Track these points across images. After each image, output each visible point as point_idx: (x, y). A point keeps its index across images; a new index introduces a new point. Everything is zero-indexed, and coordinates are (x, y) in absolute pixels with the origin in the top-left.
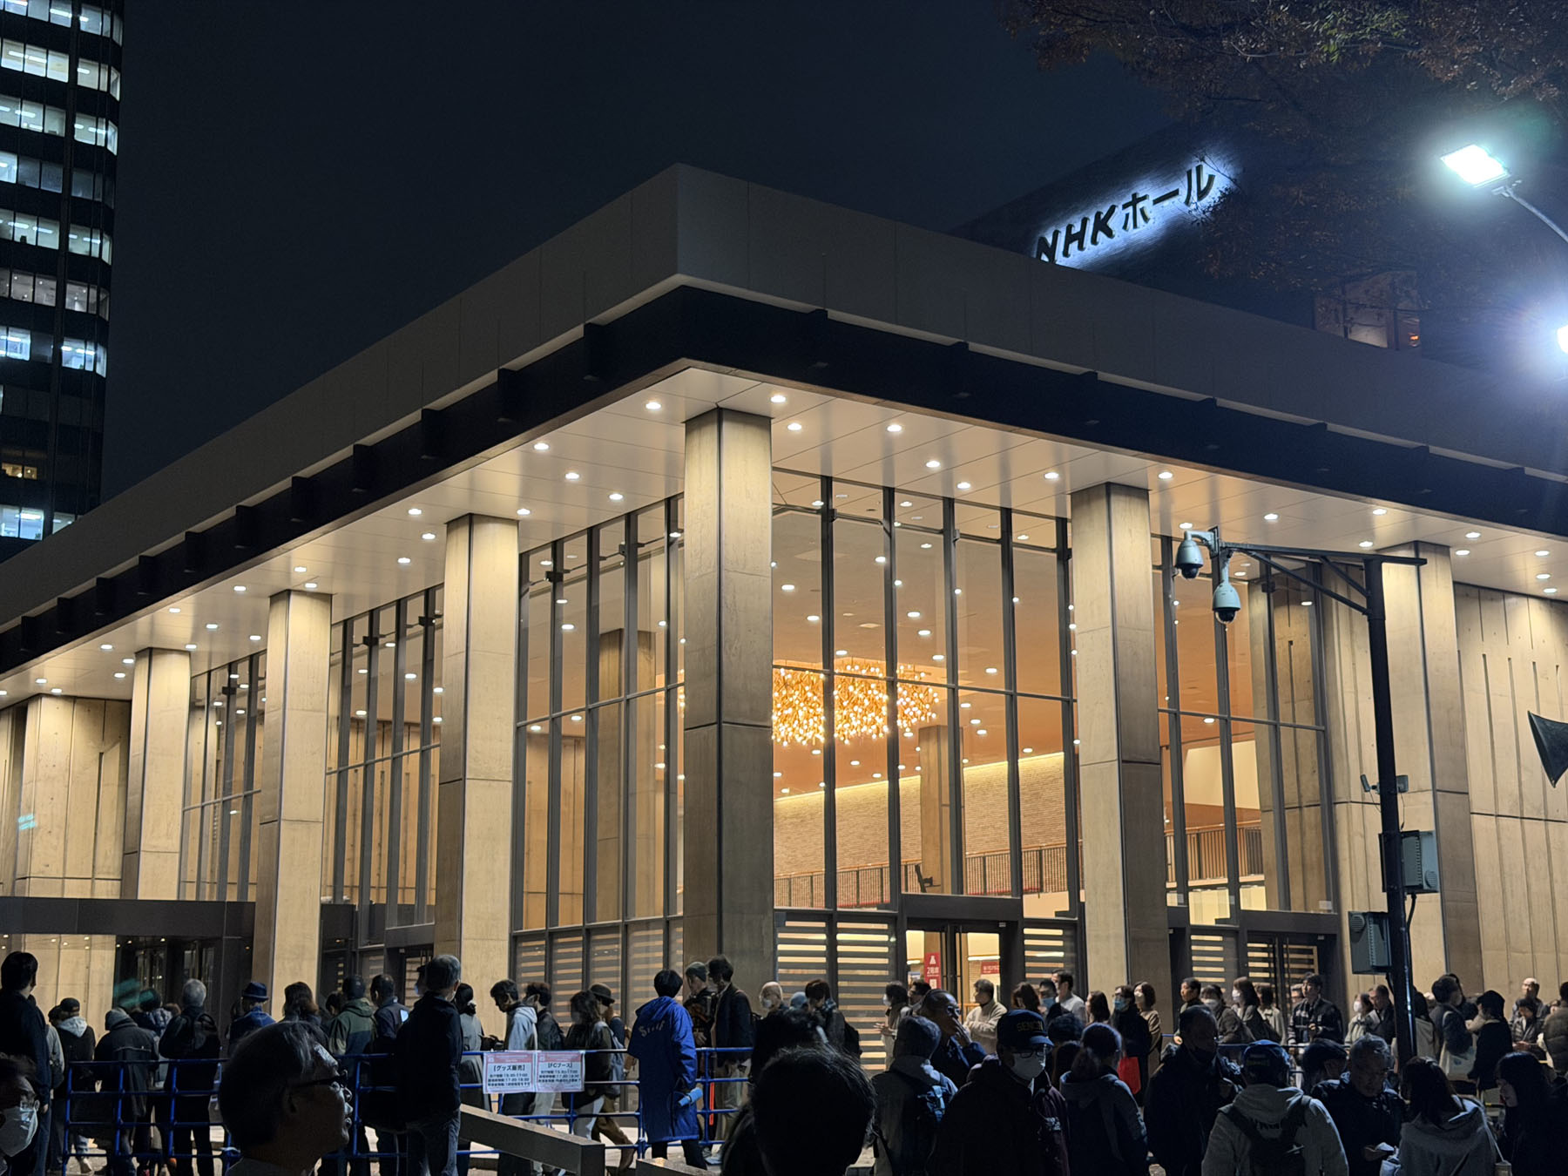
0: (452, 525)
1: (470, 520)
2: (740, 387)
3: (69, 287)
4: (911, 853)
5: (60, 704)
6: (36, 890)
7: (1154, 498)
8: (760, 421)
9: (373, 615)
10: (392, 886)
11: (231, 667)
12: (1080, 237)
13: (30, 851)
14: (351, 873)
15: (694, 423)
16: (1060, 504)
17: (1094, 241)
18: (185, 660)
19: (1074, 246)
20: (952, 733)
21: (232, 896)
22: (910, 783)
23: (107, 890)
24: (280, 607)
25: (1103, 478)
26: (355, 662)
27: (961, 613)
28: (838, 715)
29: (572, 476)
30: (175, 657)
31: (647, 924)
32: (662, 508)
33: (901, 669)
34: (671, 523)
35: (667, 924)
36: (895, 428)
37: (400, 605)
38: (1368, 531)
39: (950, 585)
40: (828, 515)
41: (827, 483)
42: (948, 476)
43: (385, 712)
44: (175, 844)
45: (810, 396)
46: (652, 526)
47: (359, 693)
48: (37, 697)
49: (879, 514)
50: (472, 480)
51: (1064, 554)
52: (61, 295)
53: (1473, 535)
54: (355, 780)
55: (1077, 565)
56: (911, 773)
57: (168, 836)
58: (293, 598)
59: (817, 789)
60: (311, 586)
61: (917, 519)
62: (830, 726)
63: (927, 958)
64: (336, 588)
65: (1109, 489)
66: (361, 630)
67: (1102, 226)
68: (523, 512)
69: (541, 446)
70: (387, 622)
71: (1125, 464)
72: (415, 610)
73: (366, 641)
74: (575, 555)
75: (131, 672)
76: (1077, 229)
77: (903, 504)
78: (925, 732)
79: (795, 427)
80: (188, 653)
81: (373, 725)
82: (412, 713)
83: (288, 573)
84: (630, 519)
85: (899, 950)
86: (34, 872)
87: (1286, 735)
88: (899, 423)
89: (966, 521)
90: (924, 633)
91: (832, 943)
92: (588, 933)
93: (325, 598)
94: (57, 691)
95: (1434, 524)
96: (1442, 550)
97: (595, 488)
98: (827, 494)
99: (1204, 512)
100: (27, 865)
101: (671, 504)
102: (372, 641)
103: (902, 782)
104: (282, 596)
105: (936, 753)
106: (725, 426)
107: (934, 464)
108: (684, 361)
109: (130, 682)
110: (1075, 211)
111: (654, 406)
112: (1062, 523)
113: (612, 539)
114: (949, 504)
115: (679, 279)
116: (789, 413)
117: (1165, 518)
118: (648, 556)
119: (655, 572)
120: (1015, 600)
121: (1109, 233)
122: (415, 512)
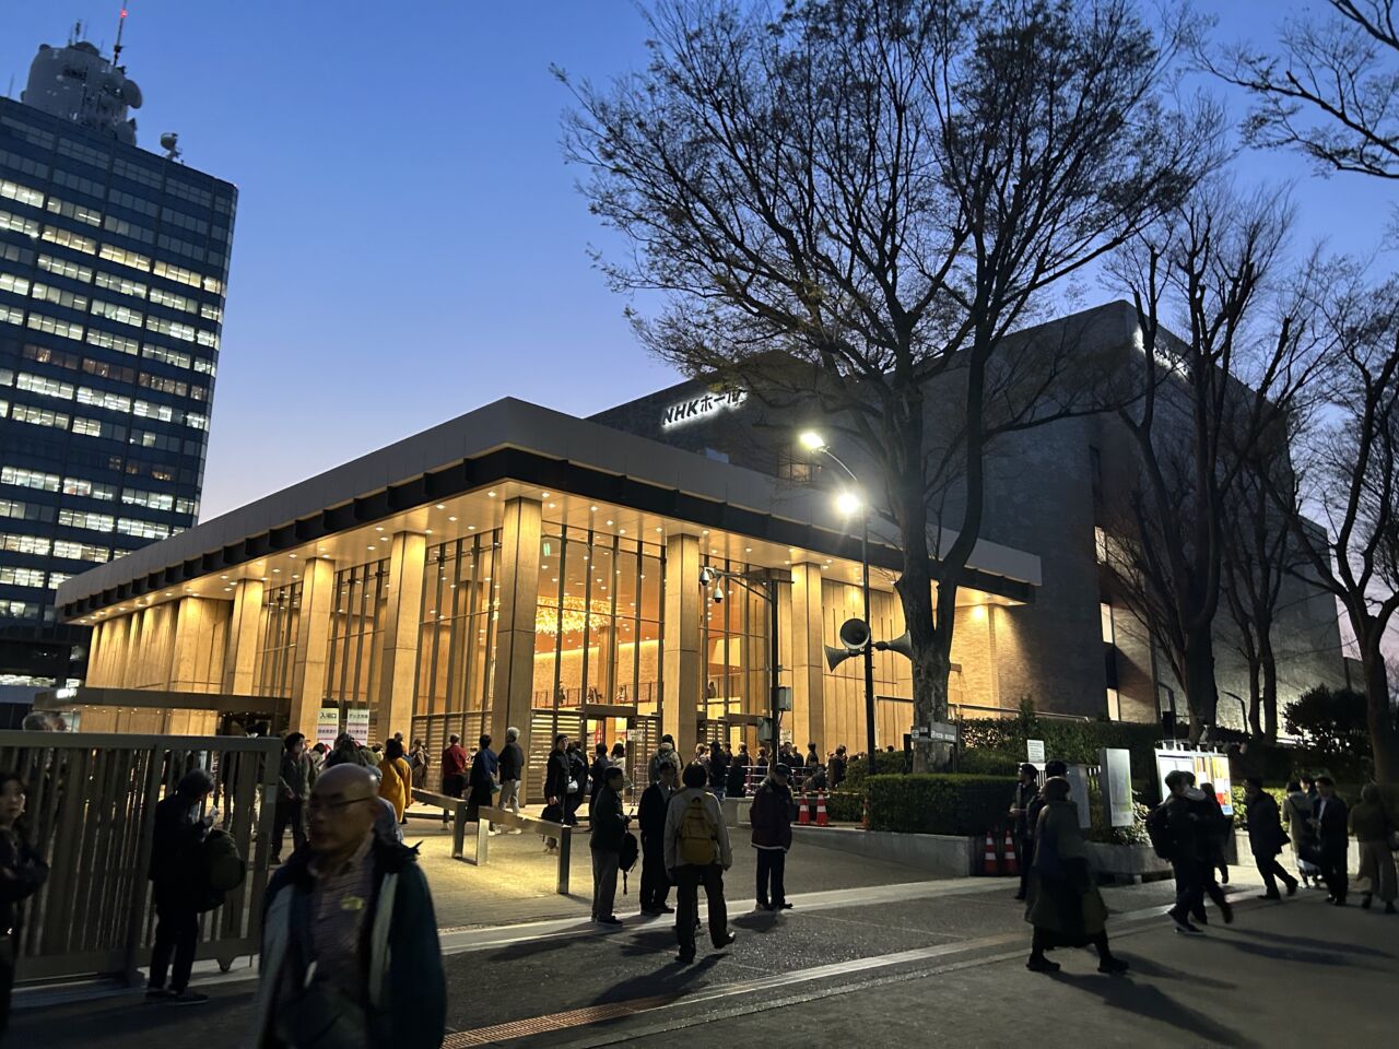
0: (396, 535)
1: (405, 534)
2: (530, 490)
3: (194, 388)
4: (593, 682)
5: (196, 601)
6: (181, 689)
7: (702, 541)
8: (538, 503)
9: (353, 570)
10: (356, 692)
11: (282, 589)
12: (683, 413)
13: (178, 669)
14: (337, 685)
15: (509, 502)
16: (663, 541)
17: (688, 415)
18: (261, 585)
19: (679, 416)
20: (612, 630)
21: (277, 694)
22: (593, 651)
23: (214, 690)
24: (311, 566)
25: (680, 532)
26: (343, 589)
27: (619, 581)
28: (564, 620)
29: (453, 519)
30: (256, 583)
31: (473, 715)
32: (492, 534)
33: (592, 602)
34: (495, 539)
35: (484, 715)
36: (594, 509)
37: (367, 566)
38: (789, 557)
39: (615, 569)
40: (564, 541)
41: (565, 528)
42: (616, 526)
43: (357, 611)
44: (251, 669)
45: (559, 495)
46: (487, 541)
47: (345, 602)
48: (186, 597)
49: (586, 540)
50: (406, 518)
51: (663, 561)
52: (189, 391)
53: (829, 561)
54: (341, 643)
55: (668, 565)
56: (594, 646)
57: (249, 665)
58: (318, 562)
59: (552, 651)
60: (326, 556)
61: (602, 543)
62: (560, 625)
63: (597, 730)
64: (337, 558)
65: (683, 536)
66: (347, 576)
67: (692, 408)
68: (429, 532)
69: (440, 507)
70: (360, 573)
71: (690, 527)
72: (373, 570)
73: (349, 581)
74: (451, 550)
75: (235, 589)
76: (681, 409)
77: (596, 538)
78: (602, 629)
79: (552, 506)
80: (262, 582)
81: (351, 617)
82: (370, 612)
83: (315, 550)
84: (477, 537)
85: (584, 726)
86: (180, 679)
87: (752, 640)
88: (597, 507)
89: (623, 545)
90: (603, 588)
91: (555, 724)
92: (447, 717)
93: (332, 562)
94: (195, 595)
95: (815, 556)
96: (817, 566)
97: (462, 524)
98: (564, 532)
99: (723, 546)
100: (177, 675)
101: (496, 533)
102: (352, 582)
103: (590, 650)
104: (312, 560)
105: (605, 638)
106: (522, 504)
107: (610, 523)
108: (507, 479)
109: (234, 592)
110: (681, 401)
111: (492, 494)
112: (663, 548)
113: (468, 546)
114: (616, 538)
115: (507, 445)
116: (549, 501)
117: (707, 548)
118: (484, 552)
119: (487, 559)
120: (642, 577)
121: (695, 412)
122: (380, 529)
